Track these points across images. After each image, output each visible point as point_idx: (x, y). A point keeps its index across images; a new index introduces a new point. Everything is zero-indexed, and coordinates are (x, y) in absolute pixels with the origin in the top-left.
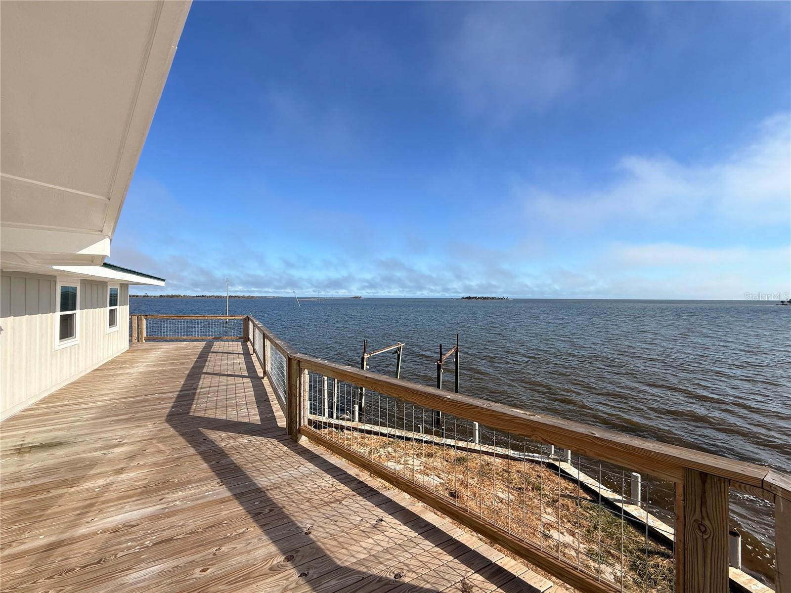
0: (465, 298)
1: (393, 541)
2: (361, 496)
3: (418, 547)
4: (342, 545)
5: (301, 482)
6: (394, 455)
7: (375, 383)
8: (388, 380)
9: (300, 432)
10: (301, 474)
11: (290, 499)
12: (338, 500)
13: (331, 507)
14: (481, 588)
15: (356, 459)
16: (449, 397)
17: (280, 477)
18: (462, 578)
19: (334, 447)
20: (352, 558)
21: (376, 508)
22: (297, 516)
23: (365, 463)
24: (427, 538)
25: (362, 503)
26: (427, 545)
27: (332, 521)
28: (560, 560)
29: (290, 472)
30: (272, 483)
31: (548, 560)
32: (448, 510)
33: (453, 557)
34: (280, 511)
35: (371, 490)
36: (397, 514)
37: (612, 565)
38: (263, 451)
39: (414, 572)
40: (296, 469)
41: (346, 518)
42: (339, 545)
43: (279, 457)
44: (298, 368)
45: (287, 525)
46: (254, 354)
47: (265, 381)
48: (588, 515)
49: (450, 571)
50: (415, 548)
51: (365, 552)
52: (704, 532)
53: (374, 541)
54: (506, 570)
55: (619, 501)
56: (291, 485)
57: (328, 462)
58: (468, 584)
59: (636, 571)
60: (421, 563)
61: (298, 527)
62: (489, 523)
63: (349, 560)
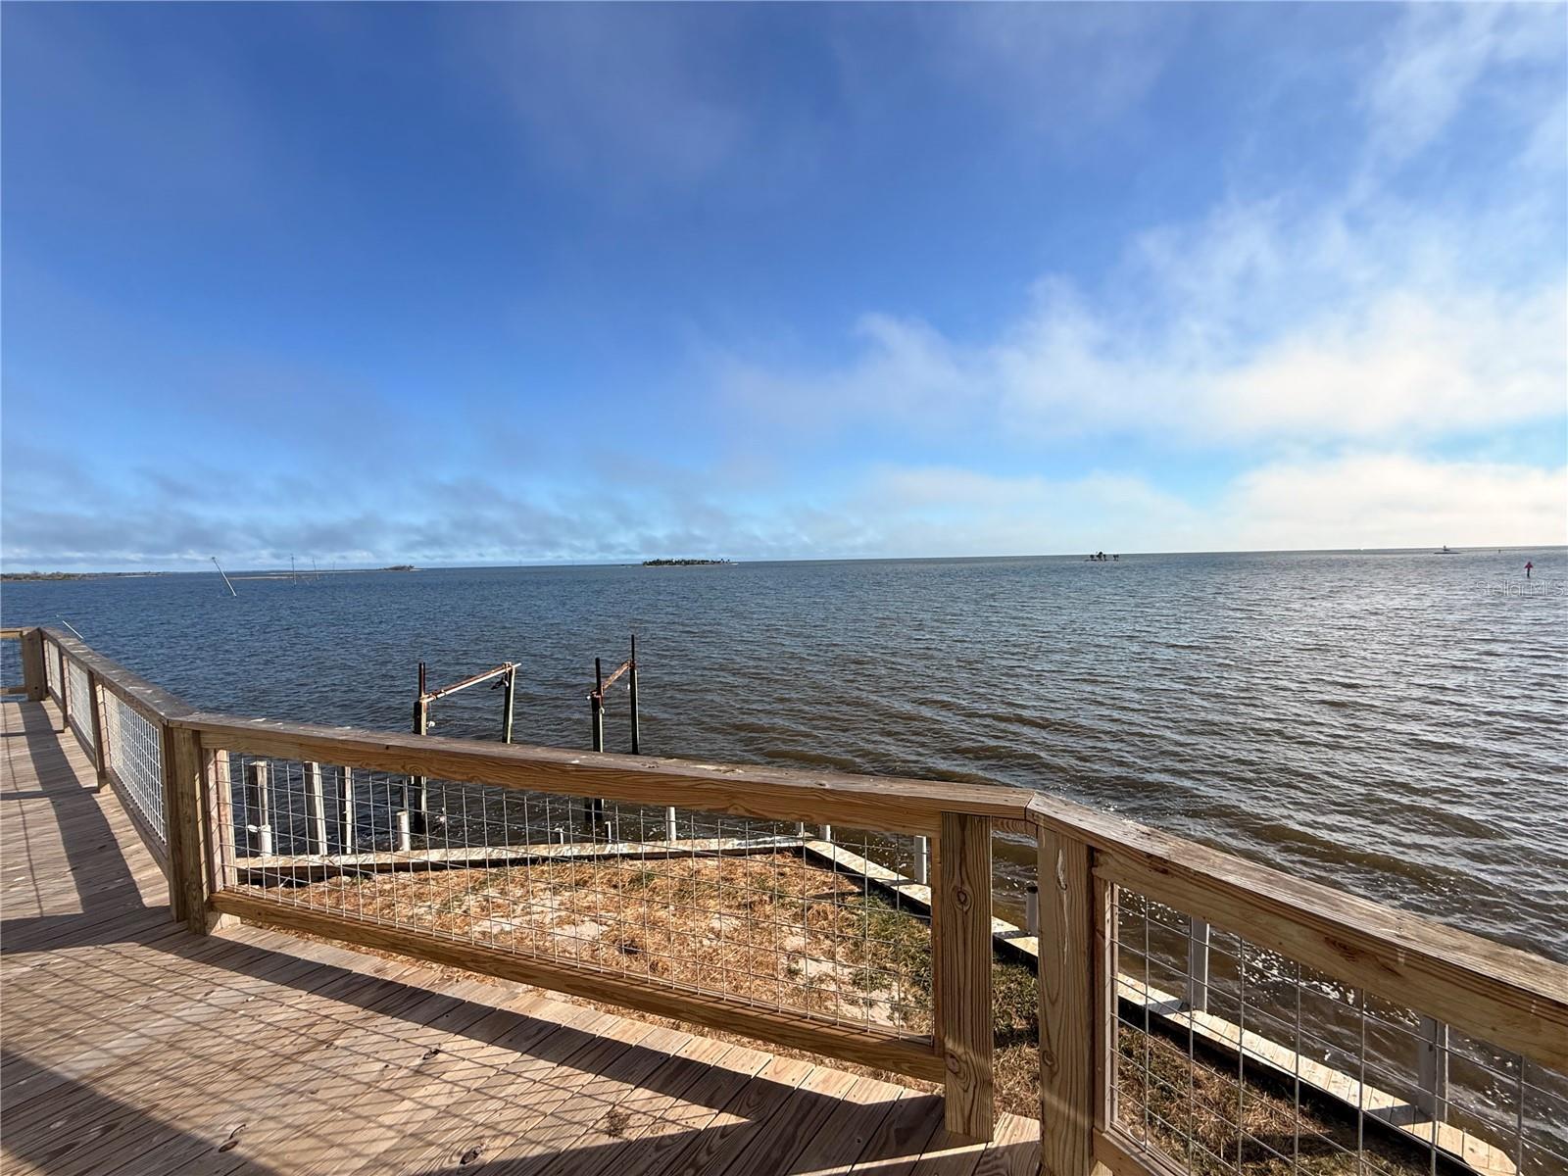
0: (650, 564)
1: (462, 1087)
2: (388, 1015)
3: (520, 1080)
4: (328, 1141)
5: (212, 1030)
6: (500, 901)
7: (411, 757)
8: (442, 747)
9: (214, 906)
10: (217, 1009)
11: (175, 1080)
12: (323, 1042)
13: (302, 1062)
14: (645, 1113)
15: (374, 934)
16: (577, 762)
17: (144, 1036)
18: (610, 1107)
19: (313, 921)
20: (356, 1159)
21: (427, 1029)
22: (195, 1116)
23: (397, 938)
24: (539, 1056)
25: (390, 1029)
26: (541, 1068)
27: (302, 1094)
28: (782, 1012)
29: (177, 1015)
30: (115, 1056)
31: (762, 1019)
32: (584, 985)
33: (593, 1073)
34: (142, 1120)
35: (415, 993)
36: (474, 1028)
37: (888, 987)
38: (85, 983)
39: (508, 1134)
40: (200, 1001)
41: (343, 1076)
42: (322, 1144)
43: (145, 984)
44: (195, 751)
45: (162, 1147)
46: (69, 730)
47: (106, 798)
48: (855, 917)
49: (588, 1102)
50: (513, 1083)
51: (391, 1134)
52: (963, 903)
53: (416, 1102)
54: (694, 1061)
55: (898, 883)
56: (179, 1045)
57: (300, 959)
58: (621, 1114)
59: (919, 985)
60: (526, 1110)
61: (201, 1142)
62: (663, 986)
63: (345, 1168)
